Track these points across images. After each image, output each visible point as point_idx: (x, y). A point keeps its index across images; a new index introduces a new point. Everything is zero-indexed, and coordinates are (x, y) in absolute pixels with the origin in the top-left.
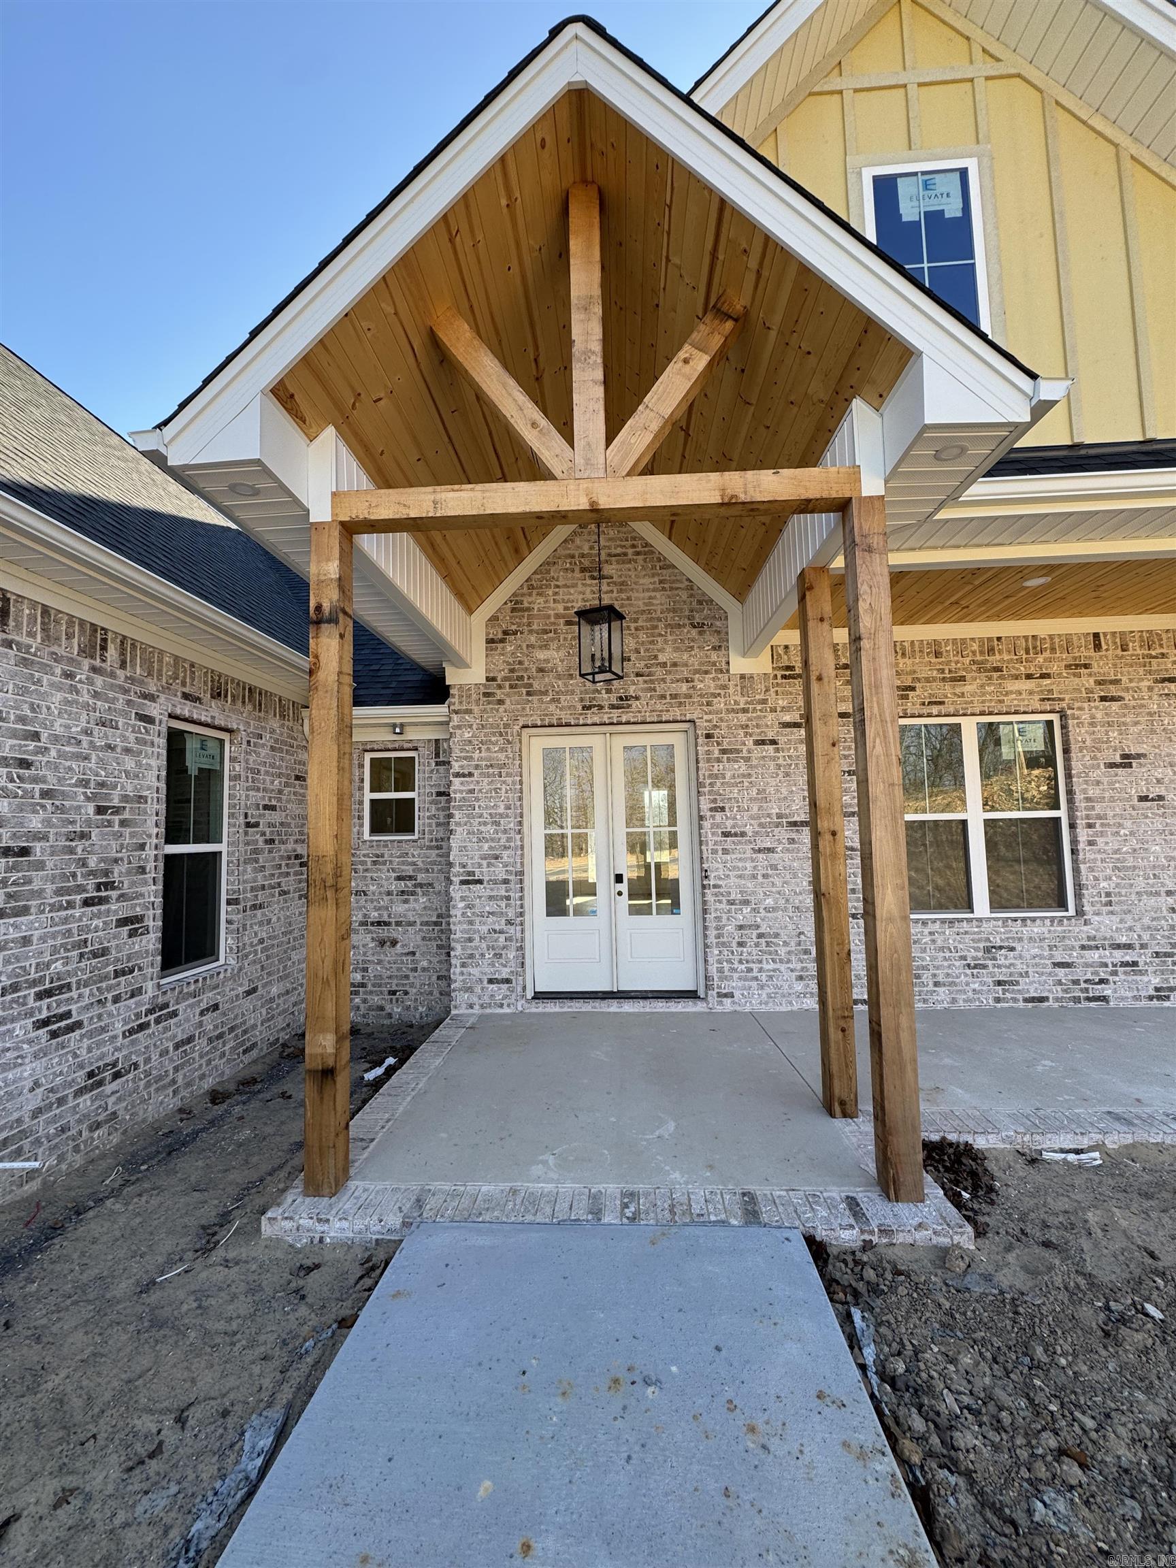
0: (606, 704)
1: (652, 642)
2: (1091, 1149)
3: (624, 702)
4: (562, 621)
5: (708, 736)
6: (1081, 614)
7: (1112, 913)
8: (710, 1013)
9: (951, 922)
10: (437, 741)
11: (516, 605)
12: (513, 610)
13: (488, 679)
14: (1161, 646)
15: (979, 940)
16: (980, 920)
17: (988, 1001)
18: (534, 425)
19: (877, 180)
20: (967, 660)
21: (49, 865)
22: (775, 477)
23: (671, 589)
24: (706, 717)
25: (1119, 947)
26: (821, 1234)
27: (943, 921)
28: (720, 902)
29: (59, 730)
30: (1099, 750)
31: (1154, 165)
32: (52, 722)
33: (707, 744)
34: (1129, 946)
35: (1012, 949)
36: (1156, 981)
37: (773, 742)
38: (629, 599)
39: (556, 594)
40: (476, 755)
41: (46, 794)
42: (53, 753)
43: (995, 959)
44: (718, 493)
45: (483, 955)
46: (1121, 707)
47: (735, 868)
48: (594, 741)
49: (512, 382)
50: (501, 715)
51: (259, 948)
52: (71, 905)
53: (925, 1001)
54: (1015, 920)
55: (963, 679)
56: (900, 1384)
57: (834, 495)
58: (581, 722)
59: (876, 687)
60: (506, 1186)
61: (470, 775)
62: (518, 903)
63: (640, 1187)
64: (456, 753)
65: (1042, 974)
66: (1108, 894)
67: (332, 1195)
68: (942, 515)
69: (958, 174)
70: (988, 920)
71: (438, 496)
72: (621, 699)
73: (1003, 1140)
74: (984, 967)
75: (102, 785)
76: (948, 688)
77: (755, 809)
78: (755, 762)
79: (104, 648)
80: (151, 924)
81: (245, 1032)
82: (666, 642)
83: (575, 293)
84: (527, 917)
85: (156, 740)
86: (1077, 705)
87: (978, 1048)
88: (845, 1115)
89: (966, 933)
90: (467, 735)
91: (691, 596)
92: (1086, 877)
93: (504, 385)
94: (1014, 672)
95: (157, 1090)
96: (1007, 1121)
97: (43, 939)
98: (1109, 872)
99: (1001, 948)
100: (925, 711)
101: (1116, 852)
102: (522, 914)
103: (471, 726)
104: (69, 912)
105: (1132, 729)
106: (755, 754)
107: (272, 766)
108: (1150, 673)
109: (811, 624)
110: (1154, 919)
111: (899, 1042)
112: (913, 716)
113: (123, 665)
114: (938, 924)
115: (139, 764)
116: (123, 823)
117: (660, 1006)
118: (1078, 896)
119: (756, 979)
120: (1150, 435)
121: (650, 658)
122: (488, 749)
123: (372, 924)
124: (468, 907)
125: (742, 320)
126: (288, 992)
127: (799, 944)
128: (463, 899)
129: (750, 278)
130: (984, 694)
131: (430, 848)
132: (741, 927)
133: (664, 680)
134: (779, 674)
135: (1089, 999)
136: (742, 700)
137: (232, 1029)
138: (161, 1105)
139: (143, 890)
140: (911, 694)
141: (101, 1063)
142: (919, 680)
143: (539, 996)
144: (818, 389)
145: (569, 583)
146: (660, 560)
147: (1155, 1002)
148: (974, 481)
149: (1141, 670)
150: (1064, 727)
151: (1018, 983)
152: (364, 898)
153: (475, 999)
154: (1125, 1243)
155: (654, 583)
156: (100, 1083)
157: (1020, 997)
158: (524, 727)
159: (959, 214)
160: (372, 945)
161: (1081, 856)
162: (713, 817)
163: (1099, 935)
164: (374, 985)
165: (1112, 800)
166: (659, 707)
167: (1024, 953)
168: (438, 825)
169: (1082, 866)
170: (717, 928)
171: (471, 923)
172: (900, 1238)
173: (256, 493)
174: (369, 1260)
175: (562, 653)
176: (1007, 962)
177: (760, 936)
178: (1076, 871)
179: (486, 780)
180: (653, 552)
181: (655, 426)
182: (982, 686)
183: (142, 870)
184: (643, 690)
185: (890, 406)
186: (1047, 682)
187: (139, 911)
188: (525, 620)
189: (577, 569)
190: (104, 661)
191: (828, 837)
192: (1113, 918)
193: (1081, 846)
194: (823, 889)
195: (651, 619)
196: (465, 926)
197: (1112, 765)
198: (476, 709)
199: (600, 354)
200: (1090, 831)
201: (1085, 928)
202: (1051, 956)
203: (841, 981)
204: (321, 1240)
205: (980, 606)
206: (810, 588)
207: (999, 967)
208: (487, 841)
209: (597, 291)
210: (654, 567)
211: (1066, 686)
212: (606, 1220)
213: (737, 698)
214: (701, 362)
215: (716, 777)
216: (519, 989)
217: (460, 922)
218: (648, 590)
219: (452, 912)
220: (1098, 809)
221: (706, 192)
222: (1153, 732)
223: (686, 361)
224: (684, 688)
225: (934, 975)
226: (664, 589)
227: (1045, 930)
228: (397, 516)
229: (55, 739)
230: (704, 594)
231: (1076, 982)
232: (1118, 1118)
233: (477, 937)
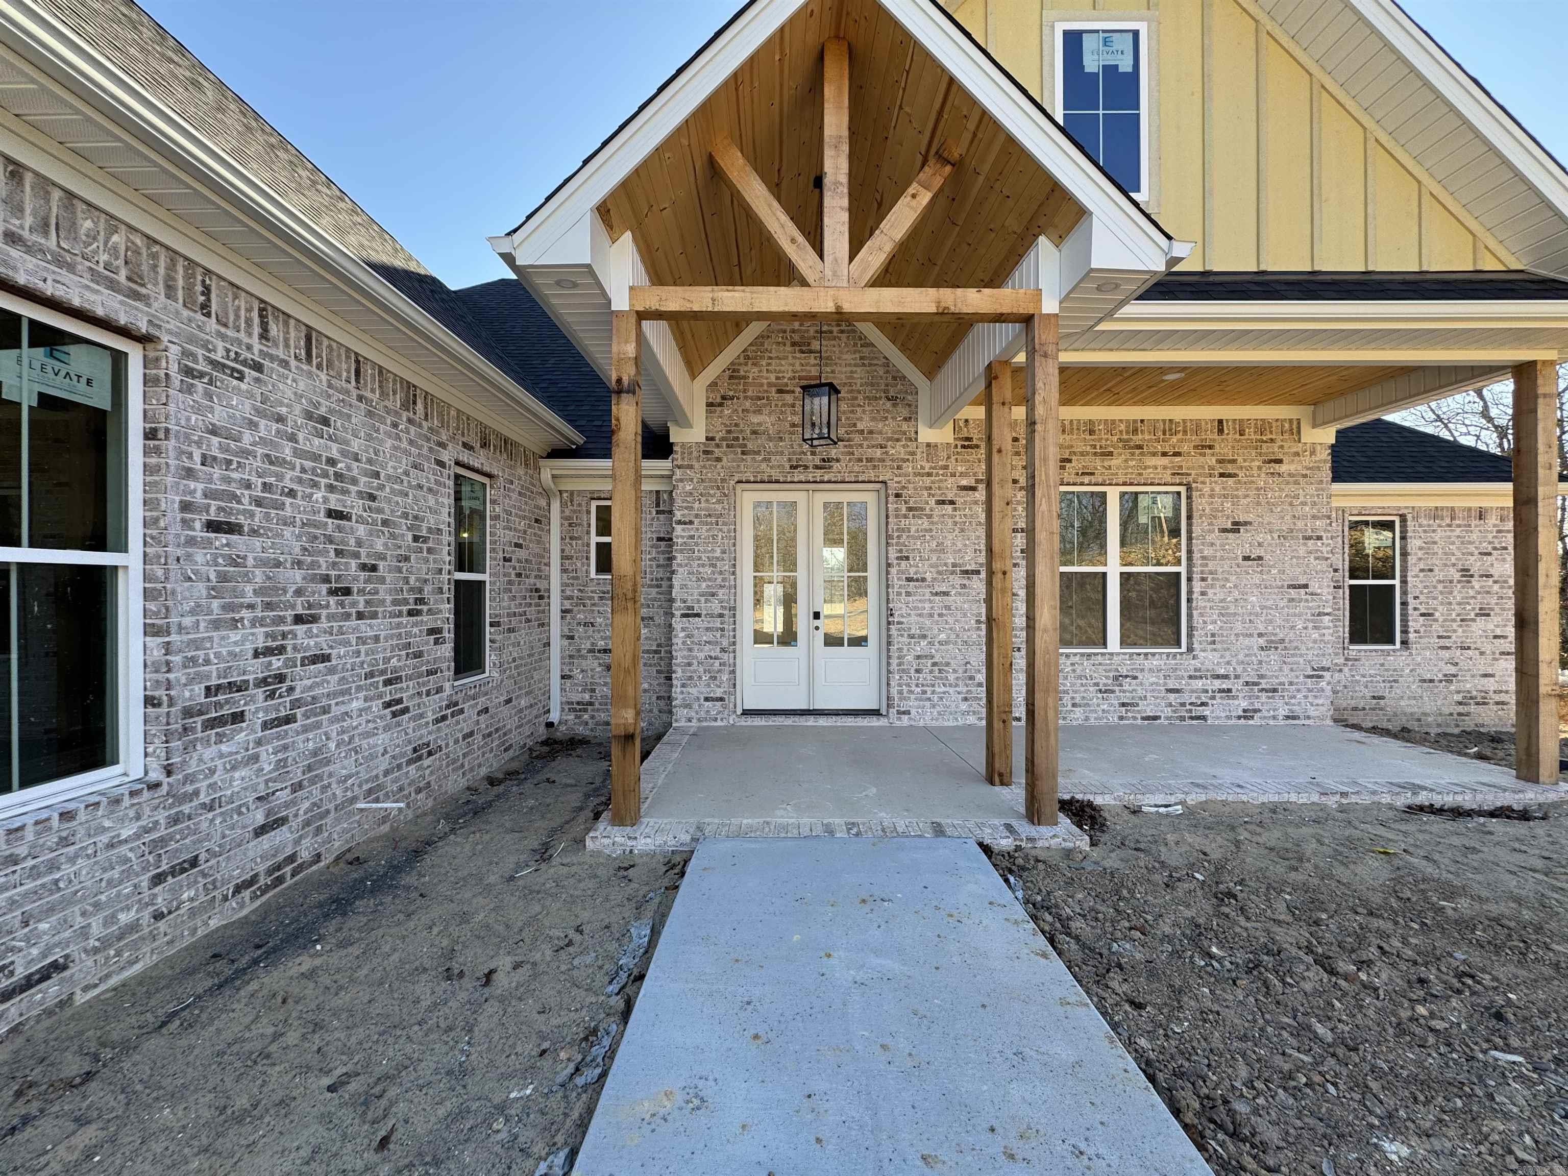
0: (811, 464)
1: (852, 412)
2: (1176, 804)
3: (826, 463)
4: (774, 389)
5: (898, 496)
6: (1209, 403)
7: (1215, 650)
8: (891, 727)
9: (1089, 655)
10: (658, 492)
11: (733, 373)
12: (731, 377)
13: (707, 439)
14: (1271, 432)
15: (1110, 671)
16: (1111, 654)
17: (1113, 719)
18: (793, 241)
19: (1066, 33)
20: (1115, 438)
21: (388, 580)
22: (978, 295)
23: (870, 365)
24: (896, 479)
25: (1218, 677)
26: (987, 841)
27: (1082, 655)
28: (902, 636)
29: (391, 471)
30: (1215, 517)
31: (1285, 40)
32: (387, 463)
33: (896, 503)
34: (1226, 677)
35: (1135, 678)
36: (1244, 704)
37: (952, 502)
38: (833, 372)
39: (769, 364)
40: (696, 505)
41: (385, 523)
42: (388, 490)
43: (1121, 685)
44: (934, 305)
45: (700, 678)
46: (1235, 483)
47: (915, 608)
48: (799, 497)
49: (775, 204)
50: (718, 472)
51: (513, 665)
52: (400, 614)
53: (1064, 719)
54: (1139, 654)
55: (1111, 454)
56: (1038, 906)
57: (1021, 311)
58: (789, 479)
59: (1045, 460)
60: (761, 820)
61: (691, 523)
62: (732, 634)
63: (860, 820)
64: (678, 502)
65: (1157, 698)
66: (1213, 635)
67: (633, 825)
68: (1101, 327)
69: (1131, 35)
70: (1118, 654)
71: (716, 295)
72: (824, 460)
73: (1115, 799)
74: (1113, 692)
75: (416, 518)
76: (1098, 462)
77: (935, 559)
78: (936, 519)
79: (415, 403)
80: (447, 635)
81: (505, 734)
82: (864, 412)
83: (828, 132)
84: (738, 647)
85: (447, 482)
86: (1201, 479)
87: (1102, 748)
88: (1002, 784)
89: (1100, 664)
90: (688, 488)
91: (887, 372)
92: (1197, 620)
93: (770, 206)
94: (1152, 450)
95: (453, 770)
96: (1119, 787)
97: (386, 639)
98: (1215, 617)
99: (1126, 676)
100: (1079, 480)
101: (1222, 601)
102: (734, 643)
103: (691, 480)
104: (400, 619)
105: (1244, 501)
106: (936, 512)
107: (520, 509)
108: (1260, 454)
109: (995, 407)
110: (1247, 655)
111: (1047, 717)
112: (1068, 484)
113: (426, 419)
114: (1078, 658)
115: (437, 502)
116: (429, 550)
117: (850, 721)
118: (1190, 636)
119: (929, 699)
120: (1263, 267)
121: (849, 426)
122: (707, 501)
123: (599, 651)
124: (688, 636)
125: (958, 165)
126: (531, 706)
127: (965, 672)
128: (683, 629)
129: (967, 136)
130: (1127, 468)
131: (650, 586)
132: (918, 657)
133: (861, 446)
134: (959, 443)
135: (1192, 718)
136: (927, 466)
137: (497, 730)
138: (455, 783)
139: (442, 607)
140: (1068, 465)
141: (420, 742)
142: (1075, 453)
143: (746, 713)
144: (1013, 224)
145: (781, 355)
146: (861, 339)
147: (1242, 721)
148: (1128, 303)
149: (1254, 453)
150: (1189, 497)
151: (1138, 705)
152: (592, 629)
153: (693, 714)
154: (1188, 848)
155: (855, 359)
156: (420, 758)
157: (1139, 716)
158: (739, 482)
159: (1130, 70)
160: (599, 669)
161: (1194, 604)
162: (899, 565)
163: (1203, 668)
164: (600, 704)
165: (1222, 558)
166: (856, 469)
167: (1145, 681)
168: (658, 566)
169: (1195, 612)
170: (899, 658)
171: (690, 650)
172: (1040, 844)
173: (575, 285)
174: (669, 862)
175: (773, 418)
176: (1130, 689)
177: (934, 664)
178: (1190, 616)
179: (705, 528)
180: (854, 331)
181: (888, 247)
182: (1126, 461)
183: (440, 591)
184: (843, 453)
185: (1067, 245)
186: (1178, 459)
187: (439, 624)
188: (741, 387)
189: (788, 343)
190: (415, 413)
191: (1000, 575)
192: (1215, 654)
193: (1195, 596)
194: (994, 616)
195: (851, 391)
196: (685, 653)
197: (1224, 530)
198: (697, 465)
199: (846, 185)
200: (1203, 584)
201: (1193, 662)
202: (1165, 684)
203: (1004, 685)
204: (631, 852)
205: (1127, 393)
206: (996, 378)
207: (1124, 692)
208: (705, 581)
209: (845, 133)
210: (855, 345)
211: (1193, 463)
212: (838, 835)
213: (923, 464)
214: (925, 198)
215: (903, 530)
216: (731, 706)
217: (680, 649)
218: (850, 365)
219: (674, 641)
220: (1211, 565)
221: (939, 70)
222: (1259, 504)
223: (914, 196)
224: (878, 453)
225: (1073, 698)
226: (864, 365)
227: (1162, 663)
228: (682, 309)
229: (389, 477)
230: (898, 371)
231: (1183, 705)
232: (1198, 785)
233: (695, 661)
